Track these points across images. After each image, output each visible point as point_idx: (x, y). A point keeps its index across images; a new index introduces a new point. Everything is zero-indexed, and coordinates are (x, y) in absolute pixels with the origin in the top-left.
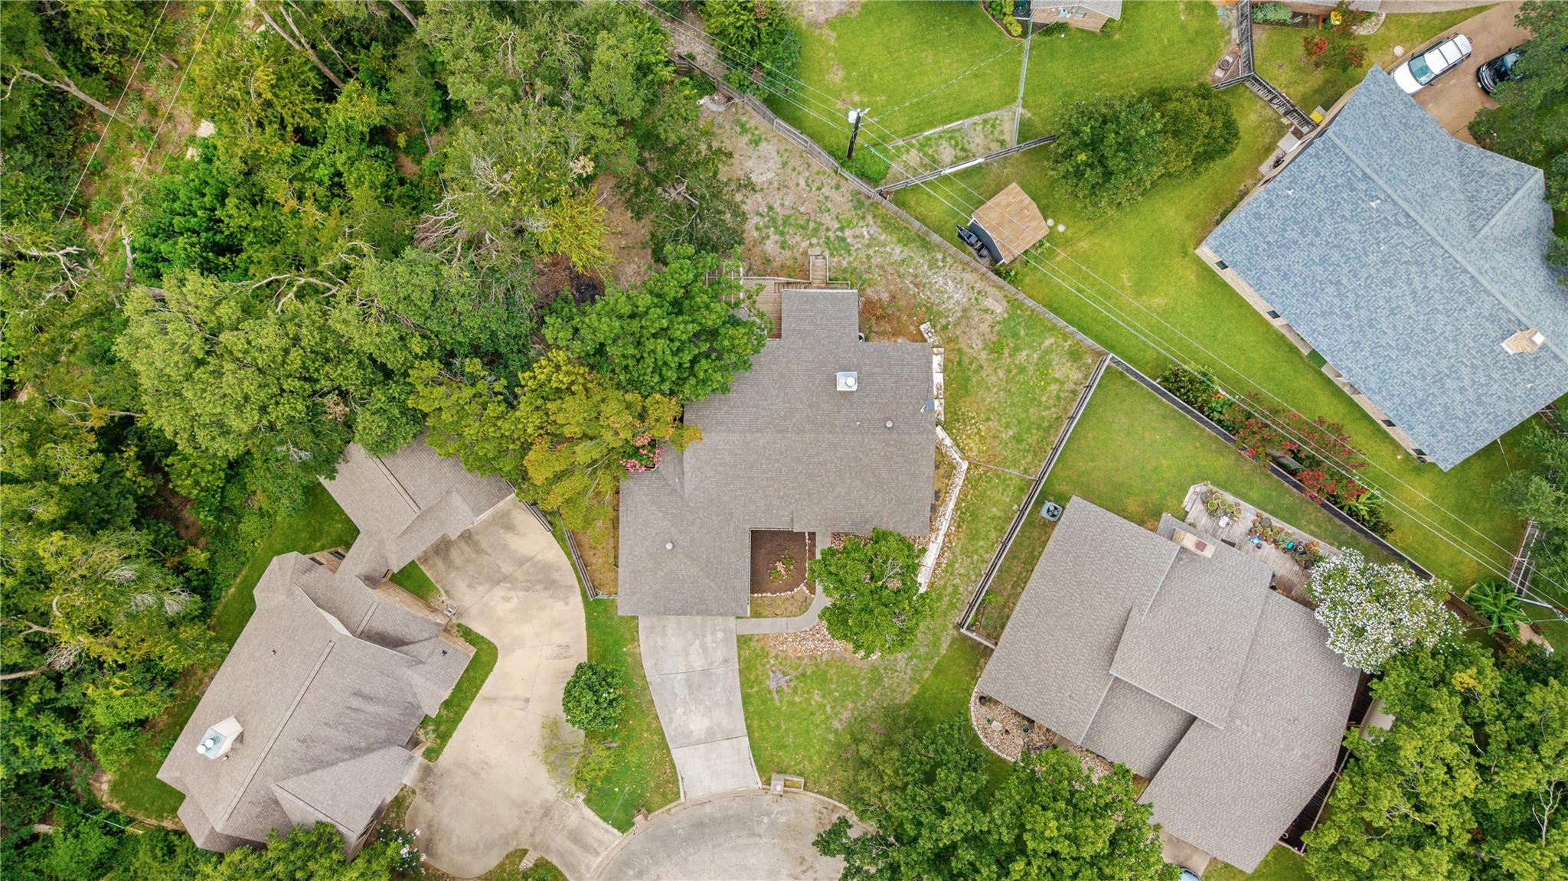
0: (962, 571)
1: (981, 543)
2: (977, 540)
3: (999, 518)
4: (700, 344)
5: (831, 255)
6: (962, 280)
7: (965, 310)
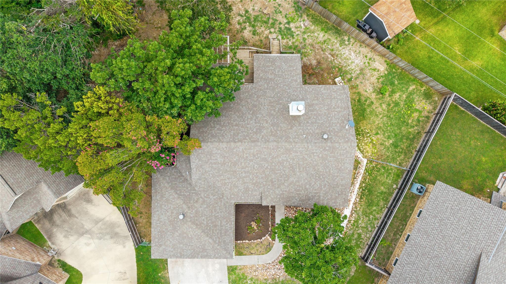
0: (363, 225)
1: (374, 208)
2: (372, 206)
3: (385, 193)
4: (197, 80)
5: (283, 38)
6: (360, 52)
7: (362, 70)
